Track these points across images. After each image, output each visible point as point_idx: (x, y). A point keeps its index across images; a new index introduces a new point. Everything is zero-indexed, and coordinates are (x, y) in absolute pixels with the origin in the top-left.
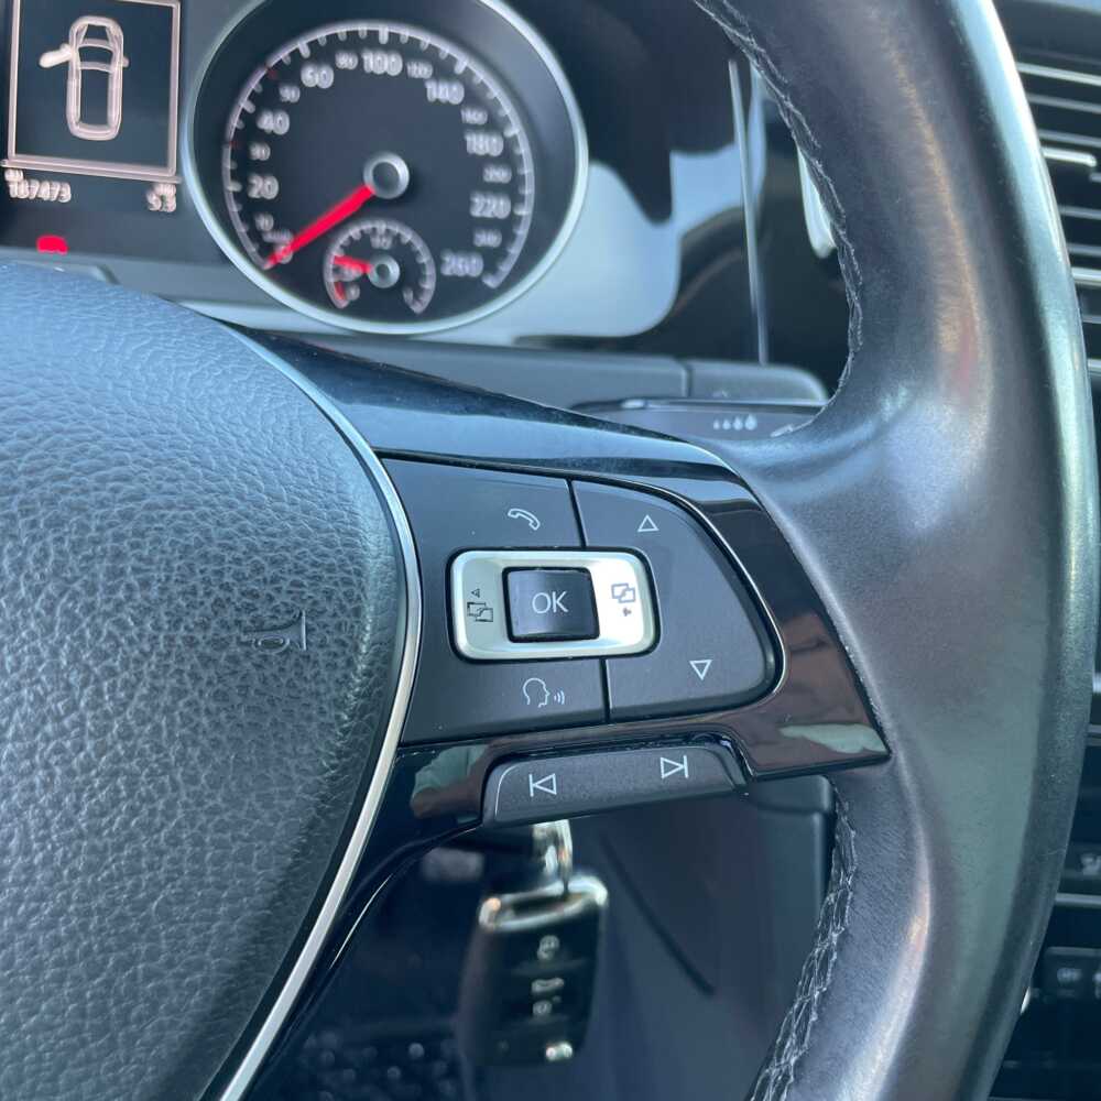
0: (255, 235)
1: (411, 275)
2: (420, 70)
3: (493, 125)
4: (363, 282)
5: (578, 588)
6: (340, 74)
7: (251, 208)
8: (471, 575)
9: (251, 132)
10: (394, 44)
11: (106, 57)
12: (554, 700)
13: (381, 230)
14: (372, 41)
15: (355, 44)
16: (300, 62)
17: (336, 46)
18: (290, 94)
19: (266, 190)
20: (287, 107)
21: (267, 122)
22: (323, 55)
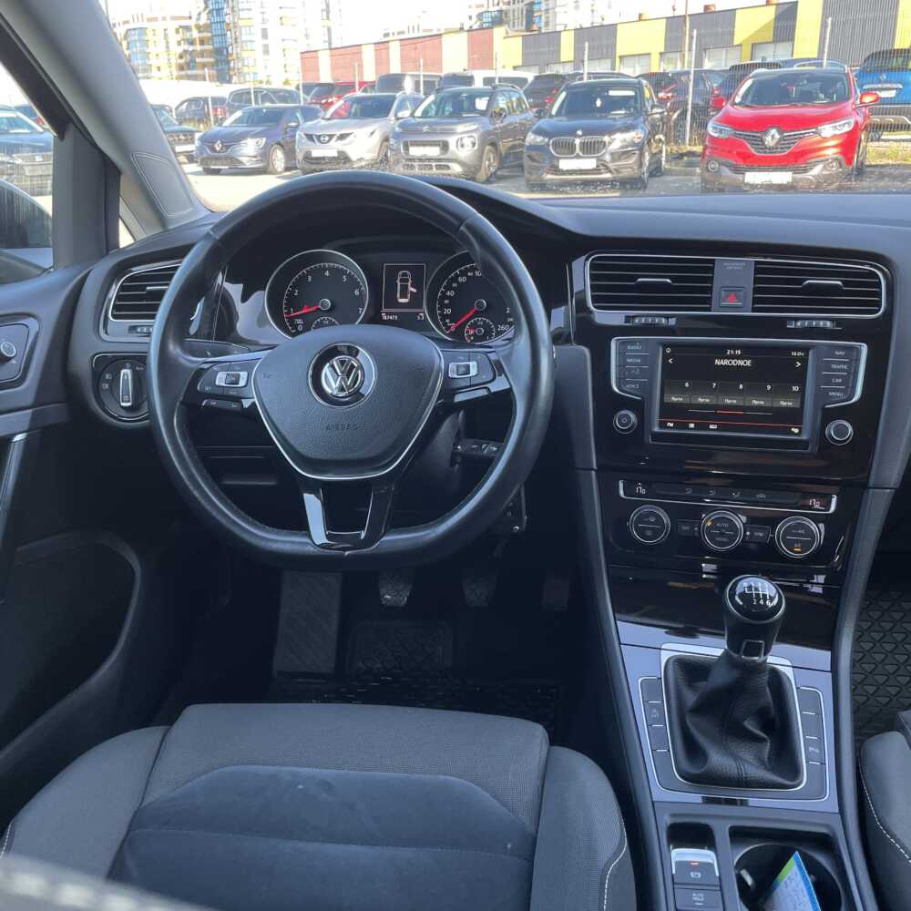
0: (445, 324)
1: (488, 332)
4: (475, 335)
6: (468, 277)
7: (444, 317)
8: (452, 366)
9: (444, 296)
11: (407, 280)
13: (480, 320)
15: (472, 269)
16: (457, 276)
17: (467, 270)
18: (455, 285)
19: (448, 311)
20: (454, 289)
21: (448, 293)
22: (463, 273)
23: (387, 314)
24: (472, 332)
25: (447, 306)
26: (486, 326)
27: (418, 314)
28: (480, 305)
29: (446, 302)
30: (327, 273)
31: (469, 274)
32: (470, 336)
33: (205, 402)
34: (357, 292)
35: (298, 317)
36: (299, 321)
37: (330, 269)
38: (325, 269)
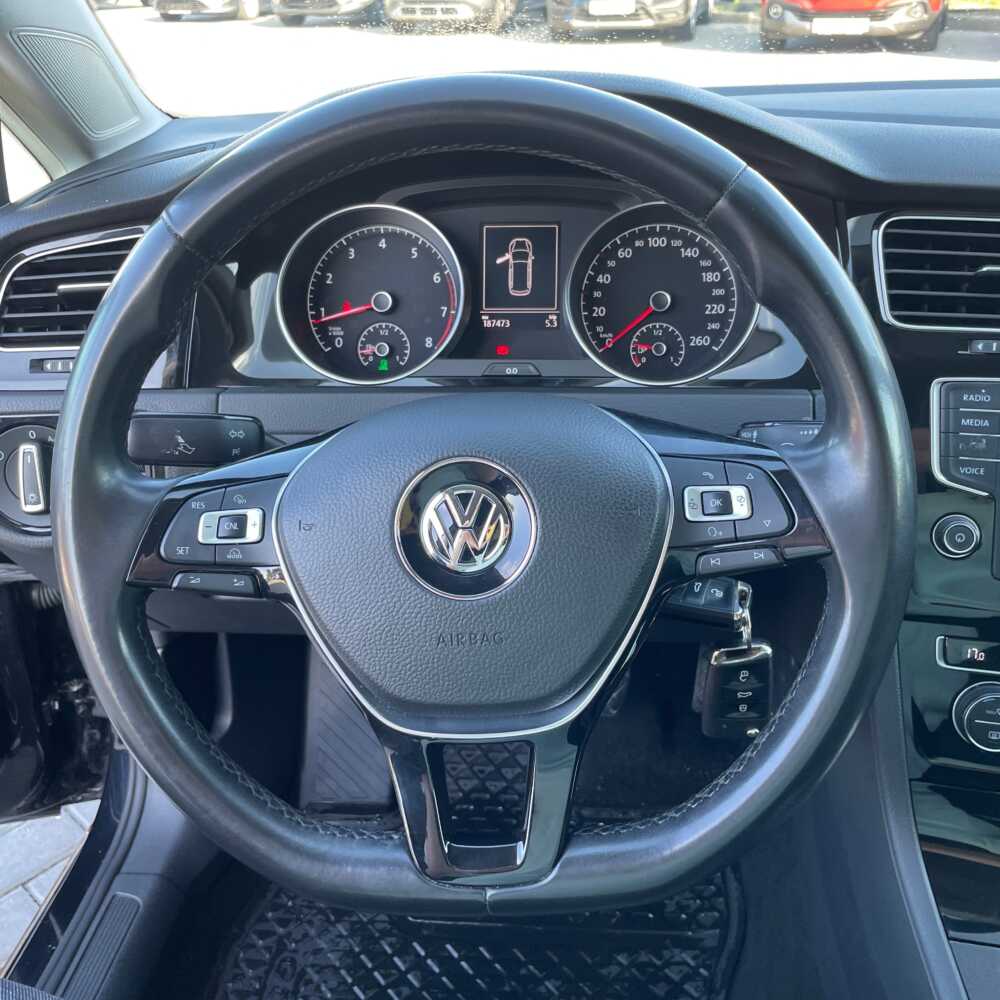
0: (596, 335)
1: (673, 349)
2: (677, 243)
3: (716, 266)
4: (648, 353)
5: (726, 498)
6: (636, 250)
7: (594, 322)
8: (691, 494)
9: (594, 284)
10: (663, 232)
11: (525, 256)
12: (719, 534)
13: (658, 327)
14: (653, 233)
15: (643, 235)
16: (616, 247)
17: (634, 237)
18: (611, 264)
19: (600, 312)
20: (610, 270)
21: (600, 279)
22: (627, 243)
23: (492, 317)
24: (643, 350)
25: (598, 303)
26: (669, 338)
27: (546, 316)
28: (658, 301)
29: (597, 294)
30: (383, 244)
31: (638, 243)
32: (639, 357)
33: (179, 577)
34: (437, 278)
35: (334, 322)
36: (337, 331)
37: (387, 235)
38: (378, 236)
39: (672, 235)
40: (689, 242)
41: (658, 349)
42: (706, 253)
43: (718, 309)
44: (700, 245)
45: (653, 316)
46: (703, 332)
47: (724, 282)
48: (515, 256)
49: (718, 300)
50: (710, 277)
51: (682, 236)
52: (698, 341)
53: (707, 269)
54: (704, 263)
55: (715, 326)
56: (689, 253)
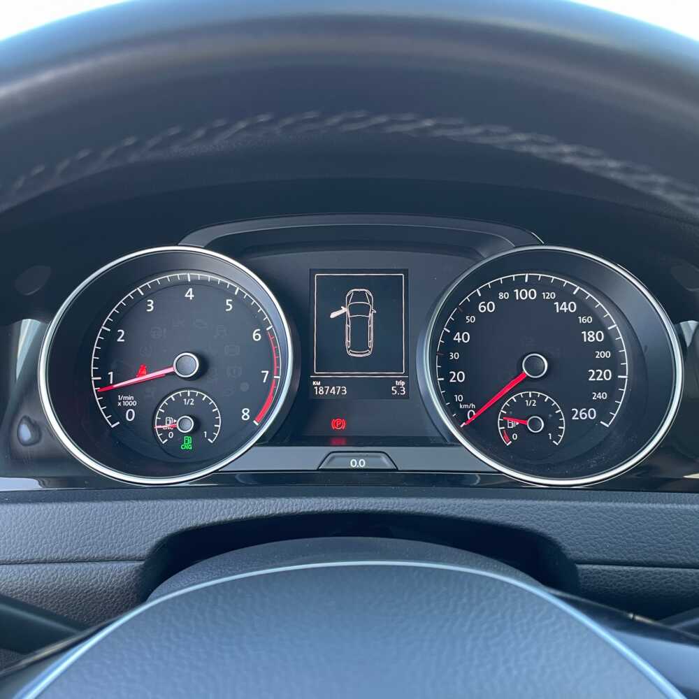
1: (552, 426)
2: (551, 295)
3: (598, 325)
4: (521, 429)
6: (499, 303)
10: (533, 283)
11: (366, 310)
13: (531, 398)
14: (520, 284)
15: (509, 286)
16: (476, 300)
17: (498, 288)
18: (471, 319)
19: (458, 377)
20: (470, 328)
21: (458, 338)
22: (489, 295)
23: (324, 382)
24: (514, 424)
25: (456, 366)
26: (544, 409)
27: (392, 382)
28: (533, 365)
29: (454, 356)
30: (190, 294)
31: (501, 296)
32: (509, 433)
34: (256, 335)
35: (125, 390)
36: (129, 401)
37: (195, 284)
38: (185, 284)
39: (543, 286)
40: (564, 295)
41: (534, 424)
42: (585, 309)
43: (605, 375)
44: (579, 299)
45: (527, 383)
46: (588, 403)
47: (609, 344)
48: (353, 310)
49: (602, 364)
50: (590, 337)
51: (556, 287)
52: (581, 414)
53: (587, 327)
54: (582, 320)
55: (602, 396)
56: (565, 307)
